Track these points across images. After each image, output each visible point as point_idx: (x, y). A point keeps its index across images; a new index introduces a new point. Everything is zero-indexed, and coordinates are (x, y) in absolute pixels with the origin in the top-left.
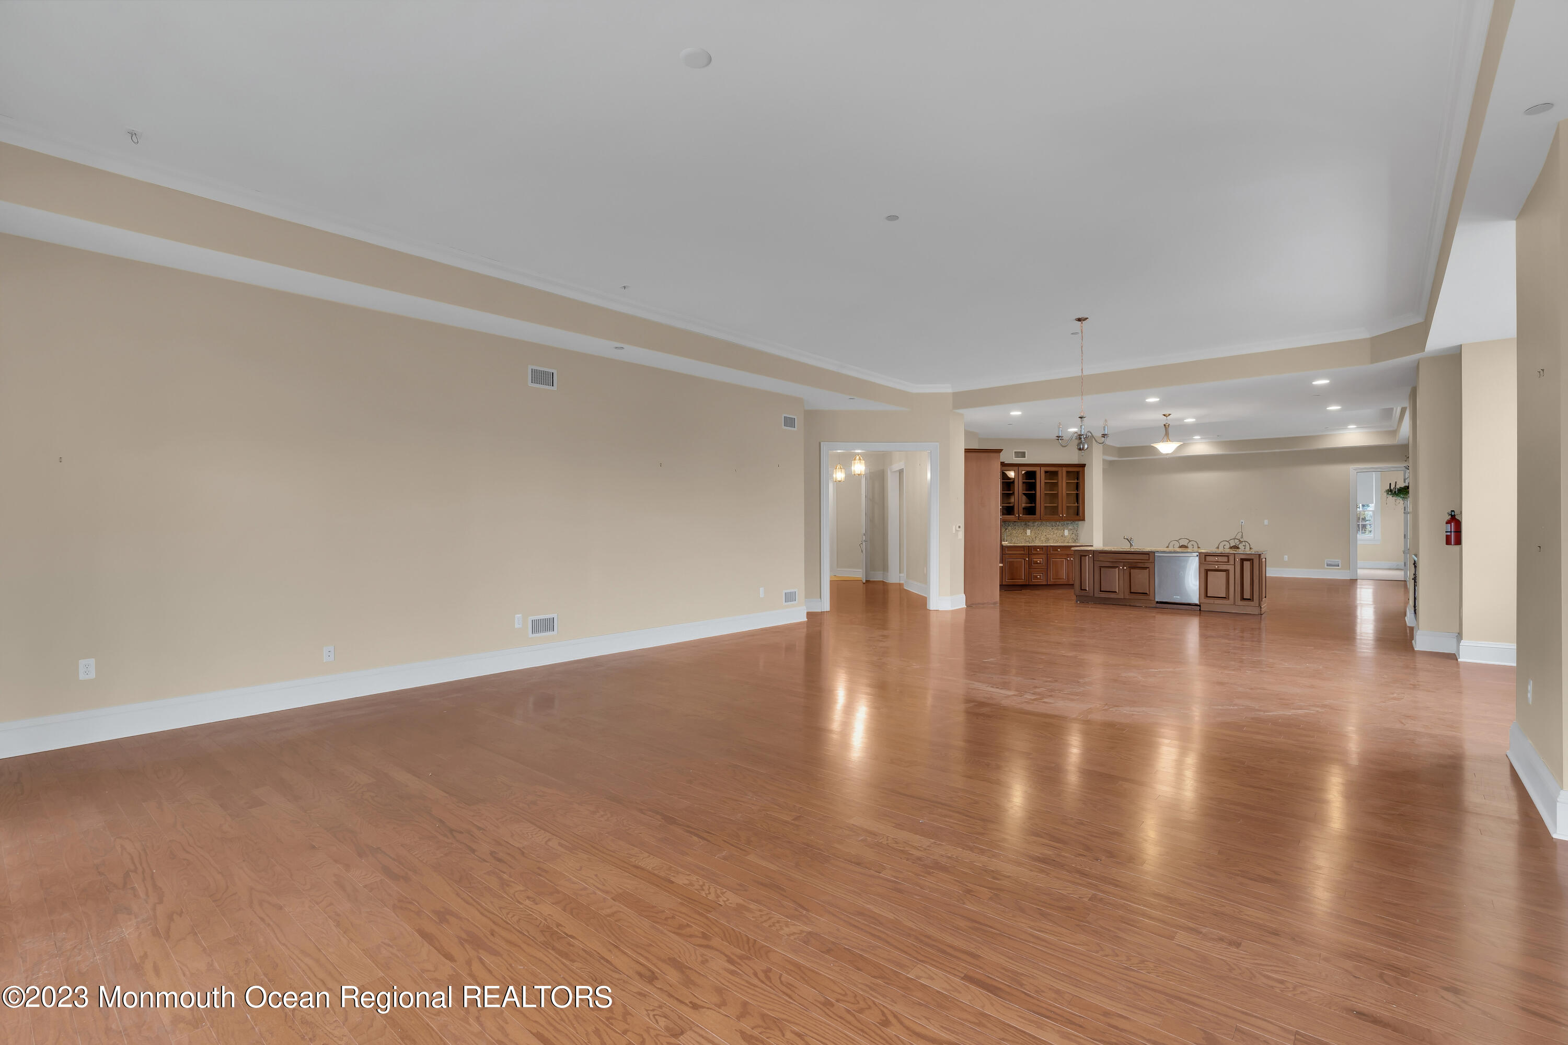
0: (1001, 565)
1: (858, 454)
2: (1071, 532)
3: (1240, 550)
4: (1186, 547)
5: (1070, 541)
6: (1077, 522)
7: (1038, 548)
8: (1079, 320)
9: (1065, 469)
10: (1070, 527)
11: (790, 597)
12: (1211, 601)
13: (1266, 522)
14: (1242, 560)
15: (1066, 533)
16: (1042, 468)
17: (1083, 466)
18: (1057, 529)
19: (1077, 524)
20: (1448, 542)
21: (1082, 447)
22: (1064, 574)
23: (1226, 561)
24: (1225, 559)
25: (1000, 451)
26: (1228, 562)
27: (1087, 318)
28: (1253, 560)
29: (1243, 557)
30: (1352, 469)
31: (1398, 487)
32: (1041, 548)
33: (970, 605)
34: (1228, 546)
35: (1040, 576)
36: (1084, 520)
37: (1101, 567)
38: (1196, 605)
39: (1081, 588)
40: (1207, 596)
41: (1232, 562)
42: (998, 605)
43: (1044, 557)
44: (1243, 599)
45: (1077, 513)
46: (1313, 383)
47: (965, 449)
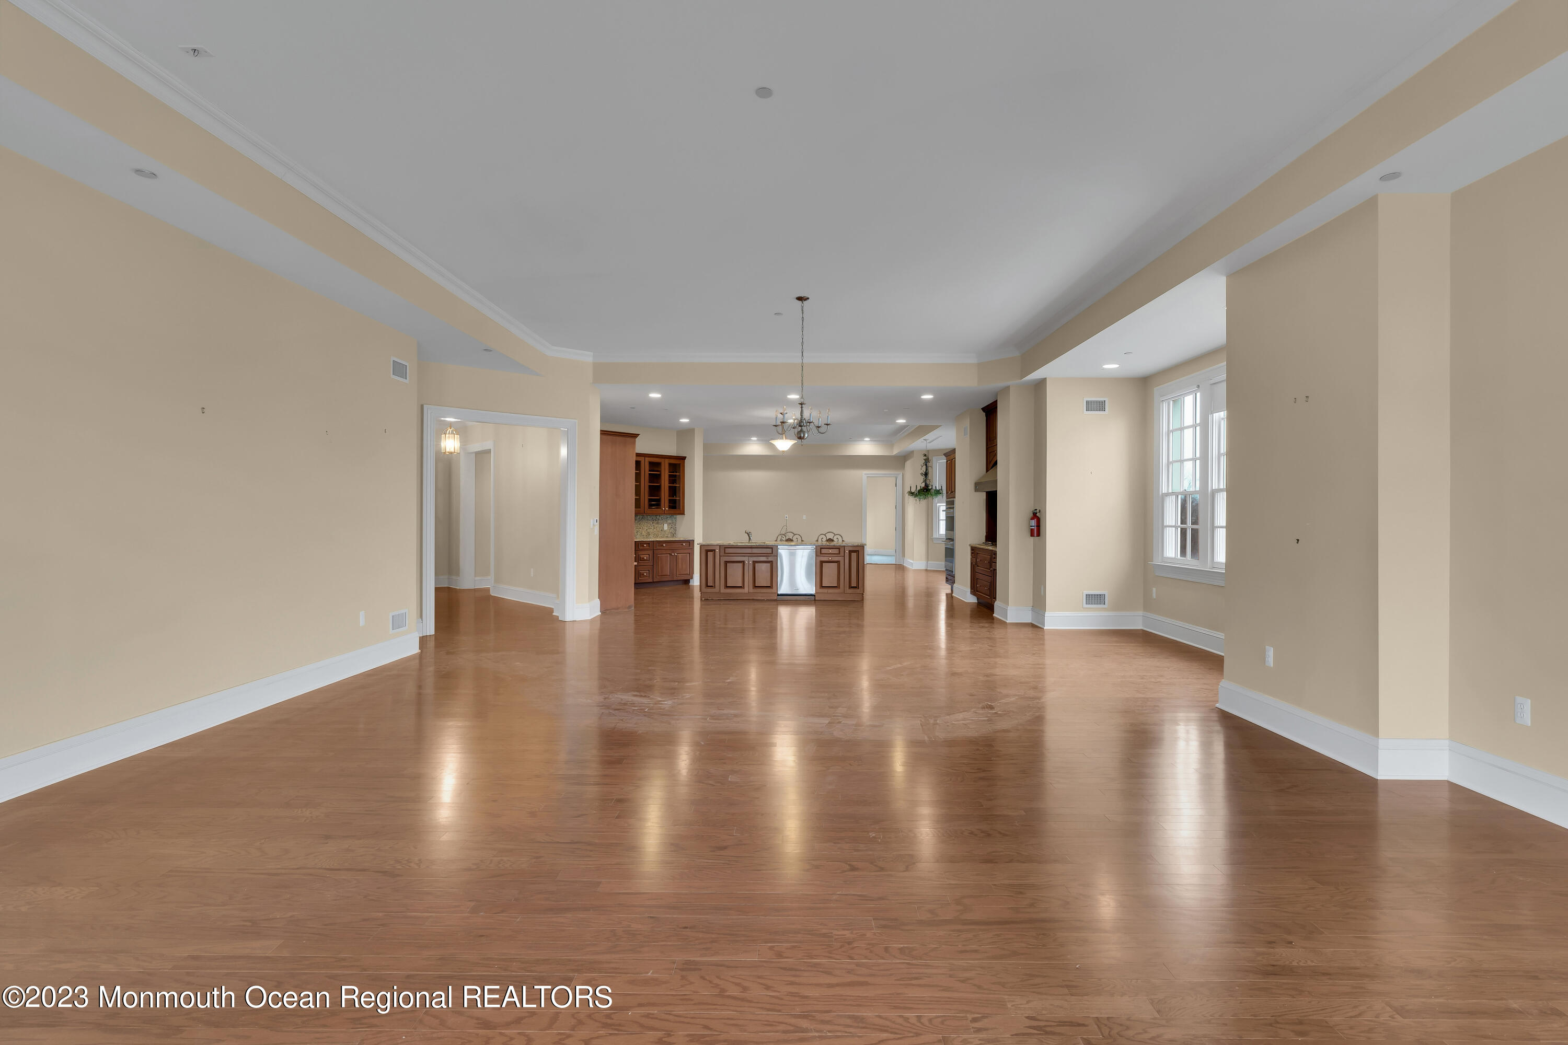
0: (636, 563)
1: (450, 425)
2: (670, 526)
3: (834, 543)
4: (792, 540)
5: (669, 535)
6: (675, 516)
7: (645, 544)
8: (800, 299)
9: (667, 461)
10: (669, 521)
11: (398, 622)
12: (825, 590)
13: (804, 517)
14: (850, 552)
15: (666, 527)
16: (646, 458)
17: (684, 458)
18: (658, 523)
19: (676, 518)
20: (1032, 535)
21: (802, 435)
22: (667, 571)
23: (838, 553)
24: (836, 551)
25: (635, 436)
26: (839, 554)
27: (808, 298)
28: (858, 551)
29: (851, 549)
30: (863, 474)
31: (919, 488)
32: (648, 543)
33: (604, 611)
34: (824, 539)
35: (646, 573)
36: (683, 514)
37: (726, 562)
38: (811, 595)
39: (707, 584)
40: (822, 587)
41: (842, 554)
42: (633, 608)
43: (650, 552)
44: (851, 587)
45: (676, 505)
46: (922, 397)
47: (601, 431)
